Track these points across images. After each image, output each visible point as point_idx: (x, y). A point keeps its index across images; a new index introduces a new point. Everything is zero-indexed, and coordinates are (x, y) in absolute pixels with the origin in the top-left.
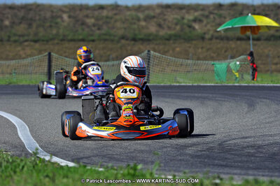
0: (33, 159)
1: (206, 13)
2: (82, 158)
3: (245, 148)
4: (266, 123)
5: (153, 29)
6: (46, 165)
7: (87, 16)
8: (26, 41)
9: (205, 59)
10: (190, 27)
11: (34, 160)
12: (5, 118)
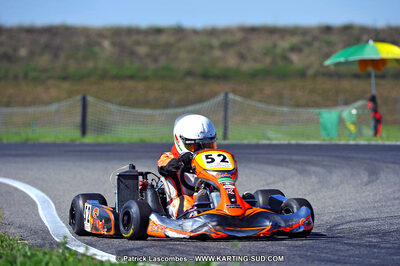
0: (61, 251)
1: (308, 38)
2: (131, 250)
3: (364, 235)
4: (395, 199)
5: (232, 61)
6: (80, 261)
7: (138, 43)
8: (50, 78)
9: (307, 105)
10: (285, 58)
11: (63, 254)
12: (21, 191)
